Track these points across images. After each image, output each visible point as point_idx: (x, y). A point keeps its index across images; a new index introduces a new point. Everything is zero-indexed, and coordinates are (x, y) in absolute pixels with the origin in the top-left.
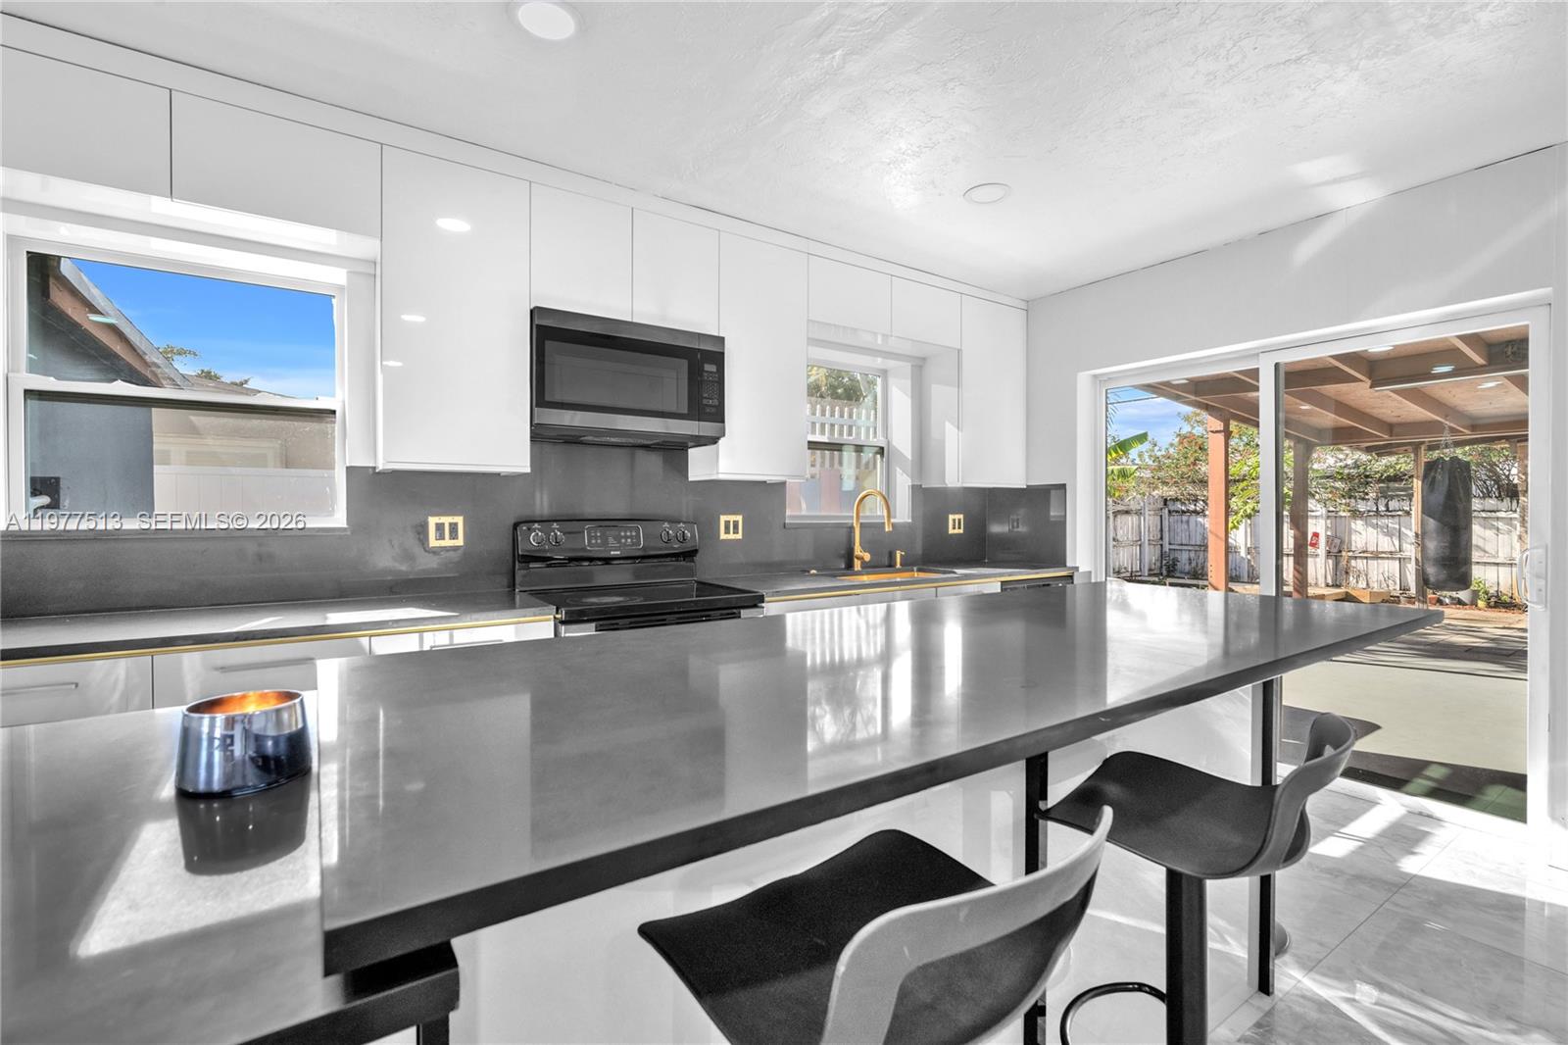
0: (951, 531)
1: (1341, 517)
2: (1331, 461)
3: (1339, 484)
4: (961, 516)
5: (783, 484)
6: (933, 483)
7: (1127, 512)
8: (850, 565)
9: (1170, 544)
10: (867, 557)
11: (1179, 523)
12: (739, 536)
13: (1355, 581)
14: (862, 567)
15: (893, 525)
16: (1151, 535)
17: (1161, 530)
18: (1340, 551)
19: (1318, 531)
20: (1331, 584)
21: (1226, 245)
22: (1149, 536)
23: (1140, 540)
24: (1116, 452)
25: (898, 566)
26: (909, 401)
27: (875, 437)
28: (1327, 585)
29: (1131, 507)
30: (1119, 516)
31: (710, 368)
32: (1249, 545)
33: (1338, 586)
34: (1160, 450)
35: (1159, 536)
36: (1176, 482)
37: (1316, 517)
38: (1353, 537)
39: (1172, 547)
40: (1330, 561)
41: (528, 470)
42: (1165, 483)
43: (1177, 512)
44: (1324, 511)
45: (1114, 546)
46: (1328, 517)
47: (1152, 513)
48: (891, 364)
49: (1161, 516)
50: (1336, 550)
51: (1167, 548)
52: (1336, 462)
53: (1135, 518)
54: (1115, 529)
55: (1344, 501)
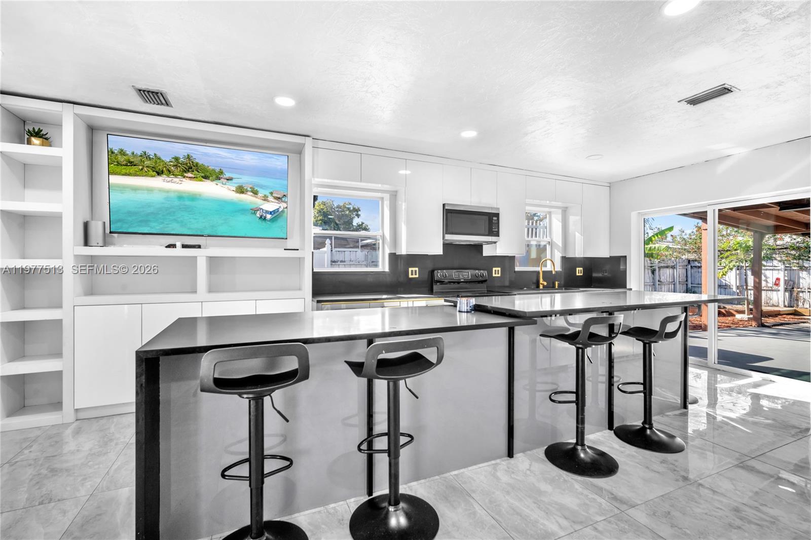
0: (577, 274)
1: (793, 270)
2: (789, 240)
3: (793, 252)
4: (582, 269)
5: (514, 256)
6: (570, 255)
7: (667, 267)
8: (538, 287)
9: (692, 284)
10: (545, 283)
11: (697, 273)
12: (499, 275)
13: (802, 304)
14: (543, 287)
15: (556, 272)
16: (681, 279)
17: (687, 276)
18: (793, 288)
19: (779, 277)
20: (787, 306)
21: (692, 165)
22: (679, 279)
23: (674, 281)
24: (657, 236)
25: (557, 287)
26: (561, 224)
27: (546, 237)
28: (785, 306)
29: (669, 264)
30: (662, 269)
31: (495, 218)
32: (738, 285)
33: (791, 307)
34: (686, 235)
35: (685, 280)
36: (696, 251)
37: (778, 270)
38: (801, 281)
39: (692, 285)
40: (787, 294)
41: (442, 254)
42: (689, 252)
43: (695, 267)
44: (783, 267)
45: (659, 284)
46: (786, 270)
47: (681, 267)
48: (552, 210)
49: (687, 269)
50: (791, 287)
51: (690, 286)
52: (792, 240)
53: (671, 270)
54: (659, 276)
55: (795, 261)
